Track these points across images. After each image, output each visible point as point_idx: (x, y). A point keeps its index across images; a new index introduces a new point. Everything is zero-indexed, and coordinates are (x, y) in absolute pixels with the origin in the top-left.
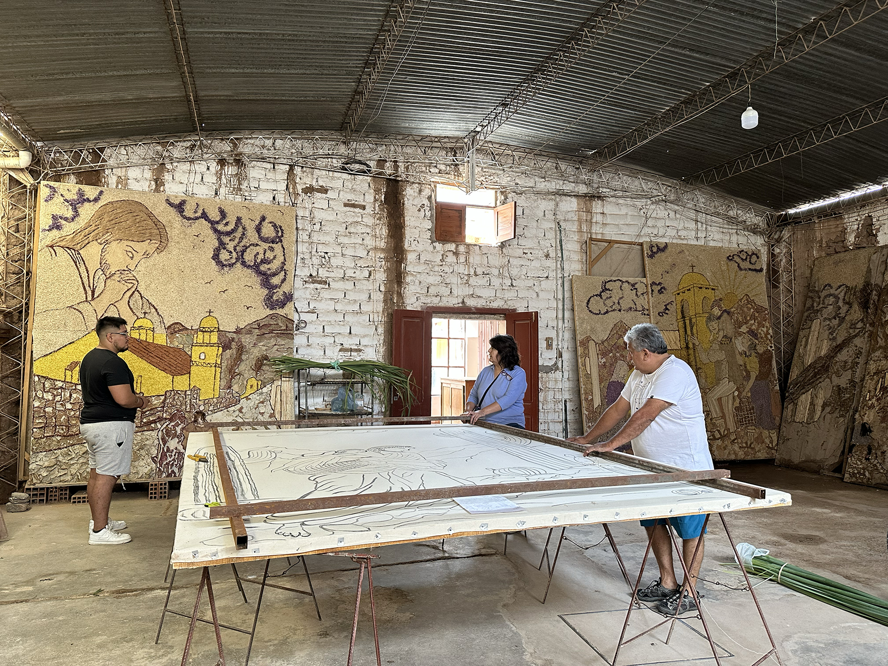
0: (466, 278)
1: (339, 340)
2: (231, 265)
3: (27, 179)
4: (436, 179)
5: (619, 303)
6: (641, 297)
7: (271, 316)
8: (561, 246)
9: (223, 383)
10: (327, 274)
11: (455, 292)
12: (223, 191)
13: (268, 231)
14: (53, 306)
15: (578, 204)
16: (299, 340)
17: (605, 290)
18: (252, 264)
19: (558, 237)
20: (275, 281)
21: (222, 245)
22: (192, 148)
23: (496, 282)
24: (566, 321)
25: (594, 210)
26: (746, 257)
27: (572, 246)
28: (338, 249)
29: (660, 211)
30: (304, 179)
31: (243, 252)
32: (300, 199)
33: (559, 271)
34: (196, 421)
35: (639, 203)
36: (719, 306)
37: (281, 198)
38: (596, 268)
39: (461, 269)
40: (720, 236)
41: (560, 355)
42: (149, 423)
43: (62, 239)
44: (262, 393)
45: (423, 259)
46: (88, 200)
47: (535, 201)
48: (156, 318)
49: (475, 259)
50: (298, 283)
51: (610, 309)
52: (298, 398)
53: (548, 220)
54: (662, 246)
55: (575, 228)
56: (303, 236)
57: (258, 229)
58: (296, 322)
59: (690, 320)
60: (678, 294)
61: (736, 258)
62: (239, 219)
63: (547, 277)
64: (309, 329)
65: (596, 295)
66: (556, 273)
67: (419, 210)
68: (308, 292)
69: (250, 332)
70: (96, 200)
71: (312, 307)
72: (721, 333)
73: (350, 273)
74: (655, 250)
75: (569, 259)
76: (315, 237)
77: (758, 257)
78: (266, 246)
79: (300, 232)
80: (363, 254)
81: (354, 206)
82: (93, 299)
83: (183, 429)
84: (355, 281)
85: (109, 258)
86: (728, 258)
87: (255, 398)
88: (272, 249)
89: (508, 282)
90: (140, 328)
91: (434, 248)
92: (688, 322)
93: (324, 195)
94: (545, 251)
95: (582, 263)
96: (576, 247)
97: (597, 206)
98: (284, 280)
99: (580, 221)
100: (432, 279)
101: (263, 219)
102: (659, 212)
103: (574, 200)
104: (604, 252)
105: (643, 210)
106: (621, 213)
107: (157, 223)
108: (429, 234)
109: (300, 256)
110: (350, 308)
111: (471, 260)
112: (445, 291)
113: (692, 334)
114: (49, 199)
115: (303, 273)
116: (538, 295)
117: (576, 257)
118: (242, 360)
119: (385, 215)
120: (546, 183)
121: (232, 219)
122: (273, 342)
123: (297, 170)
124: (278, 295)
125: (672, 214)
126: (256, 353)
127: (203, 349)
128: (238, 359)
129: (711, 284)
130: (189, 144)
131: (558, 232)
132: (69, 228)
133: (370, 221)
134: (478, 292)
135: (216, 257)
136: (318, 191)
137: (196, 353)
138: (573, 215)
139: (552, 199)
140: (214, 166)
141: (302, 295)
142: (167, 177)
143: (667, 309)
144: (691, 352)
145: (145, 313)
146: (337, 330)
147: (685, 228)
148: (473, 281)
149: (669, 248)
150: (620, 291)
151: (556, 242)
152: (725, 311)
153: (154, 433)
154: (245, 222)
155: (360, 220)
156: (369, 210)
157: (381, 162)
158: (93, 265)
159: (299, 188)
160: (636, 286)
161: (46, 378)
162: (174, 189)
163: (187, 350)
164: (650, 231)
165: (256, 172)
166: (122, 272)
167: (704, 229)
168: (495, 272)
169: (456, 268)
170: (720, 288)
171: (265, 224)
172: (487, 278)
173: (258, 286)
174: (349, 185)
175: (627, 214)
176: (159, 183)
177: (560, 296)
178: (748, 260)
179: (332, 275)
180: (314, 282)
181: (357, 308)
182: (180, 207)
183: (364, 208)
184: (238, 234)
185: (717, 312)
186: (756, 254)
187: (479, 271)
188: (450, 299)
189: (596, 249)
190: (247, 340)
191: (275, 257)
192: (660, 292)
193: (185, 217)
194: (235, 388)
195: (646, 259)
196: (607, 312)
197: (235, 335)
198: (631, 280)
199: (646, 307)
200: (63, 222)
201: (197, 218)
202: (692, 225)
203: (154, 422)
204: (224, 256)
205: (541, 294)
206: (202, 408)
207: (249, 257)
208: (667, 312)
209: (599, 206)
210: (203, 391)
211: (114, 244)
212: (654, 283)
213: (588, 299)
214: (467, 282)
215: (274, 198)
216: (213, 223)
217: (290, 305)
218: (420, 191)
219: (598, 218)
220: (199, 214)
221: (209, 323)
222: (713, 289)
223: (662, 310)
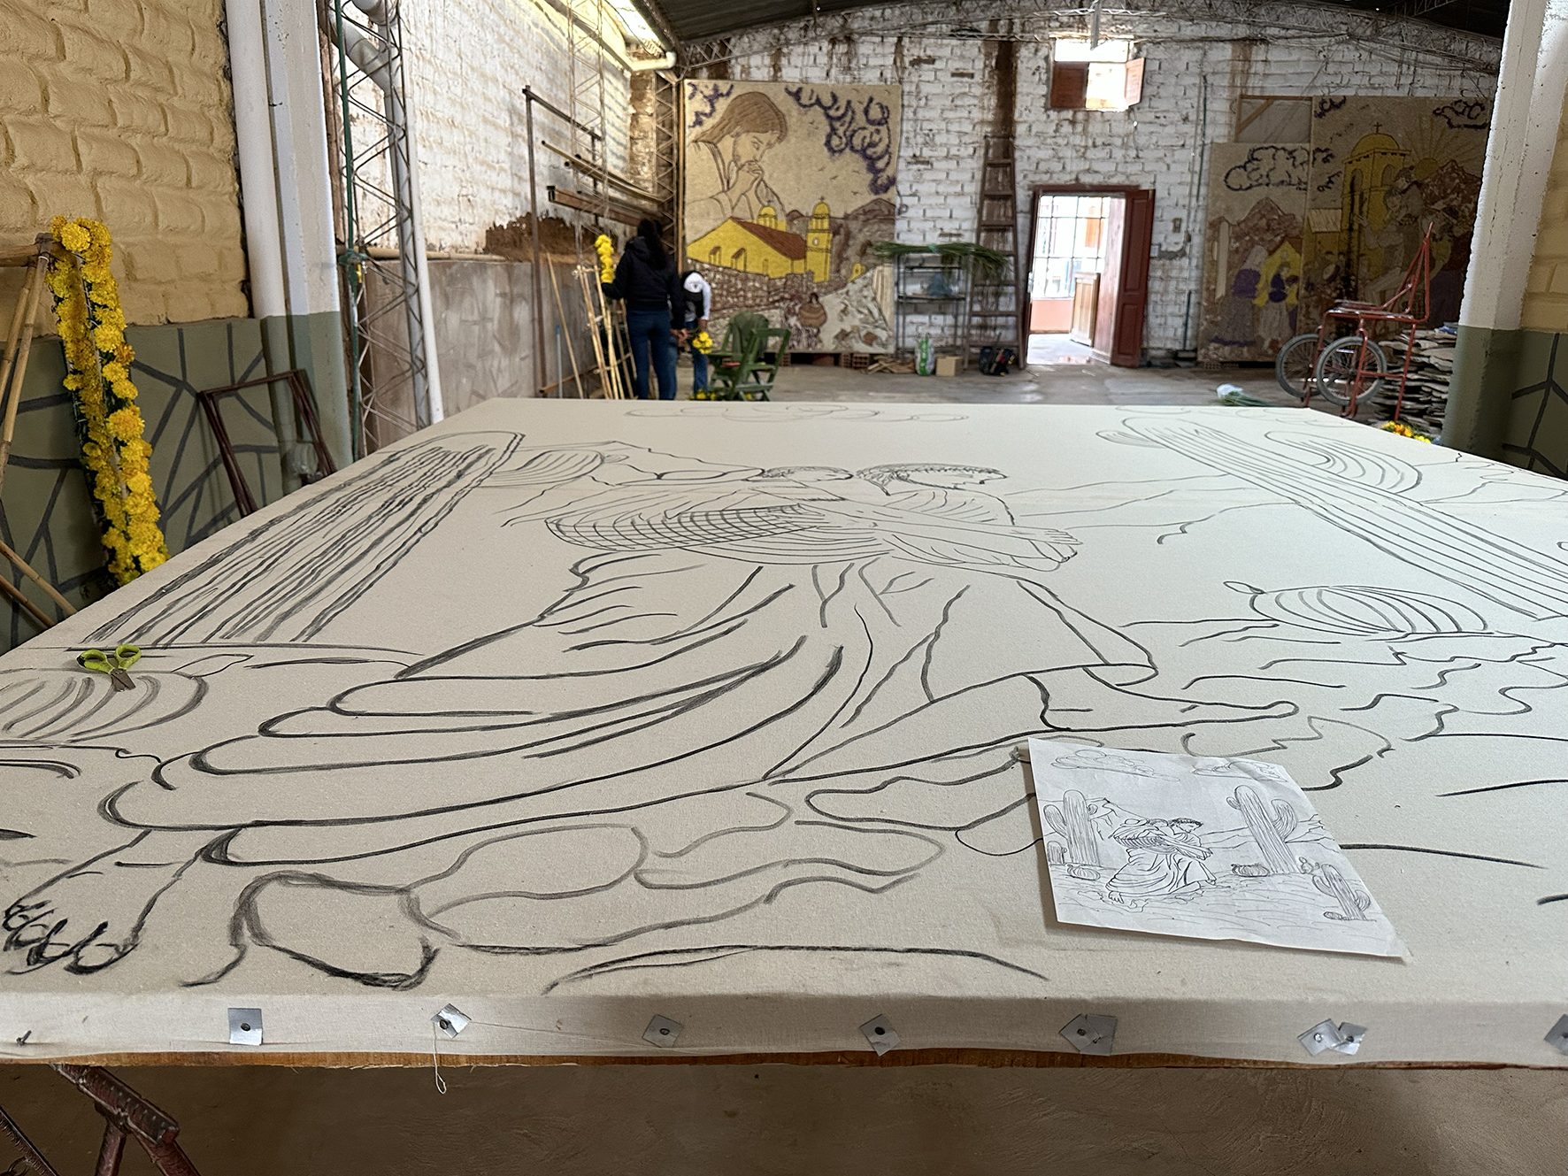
0: (1082, 150)
1: (939, 224)
2: (841, 151)
3: (673, 80)
4: (1056, 34)
5: (1268, 176)
6: (1300, 168)
7: (875, 202)
8: (1205, 106)
9: (834, 267)
10: (931, 154)
11: (1068, 168)
12: (833, 72)
13: (875, 113)
14: (699, 197)
15: (1233, 51)
16: (900, 225)
17: (1252, 159)
18: (859, 148)
19: (1203, 95)
20: (880, 164)
21: (834, 130)
22: (806, 28)
23: (1118, 154)
24: (1201, 198)
25: (1254, 58)
26: (1464, 110)
27: (1220, 106)
28: (943, 125)
29: (1349, 53)
30: (912, 51)
31: (852, 136)
32: (907, 72)
33: (1198, 138)
34: (811, 302)
35: (1318, 43)
36: (1408, 177)
37: (888, 74)
38: (1245, 134)
39: (1078, 140)
40: (1436, 81)
41: (1189, 239)
42: (774, 302)
43: (703, 134)
44: (865, 278)
45: (1034, 130)
46: (722, 95)
47: (1177, 50)
48: (778, 206)
49: (1095, 128)
50: (902, 165)
51: (1255, 183)
52: (897, 284)
53: (1192, 75)
54: (1337, 101)
55: (1226, 83)
56: (909, 113)
57: (866, 112)
58: (898, 206)
59: (1361, 196)
60: (1350, 162)
61: (1448, 113)
62: (849, 102)
63: (1183, 145)
64: (910, 213)
65: (1239, 167)
66: (1195, 141)
67: (1034, 74)
68: (911, 173)
69: (856, 218)
70: (728, 94)
71: (914, 190)
72: (1403, 212)
73: (954, 151)
74: (1326, 106)
75: (1214, 122)
76: (921, 114)
77: (1483, 109)
78: (872, 128)
79: (906, 109)
80: (967, 128)
81: (962, 75)
82: (729, 189)
83: (800, 308)
84: (958, 159)
85: (740, 150)
86: (1434, 112)
87: (860, 282)
88: (878, 131)
89: (1133, 153)
90: (765, 215)
91: (1048, 116)
92: (1357, 198)
93: (931, 66)
94: (1184, 113)
95: (1230, 125)
96: (1225, 106)
97: (1259, 53)
98: (888, 164)
99: (1233, 74)
100: (1044, 153)
101: (871, 100)
102: (1346, 53)
103: (1229, 47)
104: (1260, 112)
105: (1324, 53)
106: (1290, 59)
107: (778, 113)
108: (1043, 101)
109: (905, 135)
110: (952, 189)
111: (1090, 129)
112: (1057, 166)
113: (1361, 213)
114: (692, 96)
115: (907, 153)
116: (1169, 168)
117: (1223, 119)
118: (848, 246)
119: (995, 82)
120: (1193, 27)
121: (842, 103)
122: (876, 227)
123: (906, 40)
124: (882, 180)
125: (1365, 55)
126: (861, 239)
127: (816, 235)
128: (845, 245)
129: (1401, 148)
130: (802, 24)
131: (1203, 89)
132: (709, 123)
133: (977, 91)
134: (1096, 166)
135: (828, 143)
136: (926, 62)
137: (811, 239)
138: (1225, 65)
139: (1198, 48)
140: (826, 46)
141: (905, 176)
142: (784, 61)
143: (1330, 182)
144: (1355, 235)
145: (769, 201)
146: (937, 213)
147: (1382, 73)
148: (1090, 154)
149: (1348, 104)
150: (1272, 162)
151: (1199, 102)
152: (1415, 182)
153: (778, 311)
154: (855, 105)
155: (967, 90)
156: (978, 78)
157: (994, 23)
158: (728, 157)
159: (907, 60)
160: (1294, 154)
161: (697, 261)
162: (790, 74)
163: (803, 235)
164: (1328, 79)
165: (865, 48)
166: (750, 162)
167: (1411, 72)
168: (1118, 142)
169: (1071, 139)
170: (1413, 152)
171: (872, 105)
172: (1107, 149)
173: (865, 171)
174: (958, 52)
175: (1299, 60)
176: (777, 68)
177: (1197, 168)
178: (1466, 113)
179: (935, 154)
180: (917, 162)
181: (958, 189)
182: (797, 95)
183: (972, 76)
184: (848, 119)
185: (1402, 184)
186: (1480, 105)
187: (1099, 142)
188: (1061, 176)
189: (1248, 109)
190: (854, 226)
191: (880, 140)
192: (1325, 160)
193: (801, 105)
194: (843, 272)
195: (1313, 118)
196: (1250, 187)
197: (843, 221)
198: (1290, 146)
199: (1304, 180)
200: (704, 118)
201: (812, 105)
202: (1394, 68)
203: (778, 301)
204: (835, 141)
205: (1173, 167)
206: (815, 290)
207: (857, 141)
208: (1330, 185)
209: (1261, 52)
210: (816, 274)
211: (744, 136)
212: (1318, 150)
213: (1227, 171)
214: (1083, 156)
215: (882, 74)
216: (826, 109)
217: (893, 190)
218: (1037, 50)
219: (1259, 68)
220: (813, 101)
221: (821, 210)
222: (1402, 155)
223: (1323, 183)
